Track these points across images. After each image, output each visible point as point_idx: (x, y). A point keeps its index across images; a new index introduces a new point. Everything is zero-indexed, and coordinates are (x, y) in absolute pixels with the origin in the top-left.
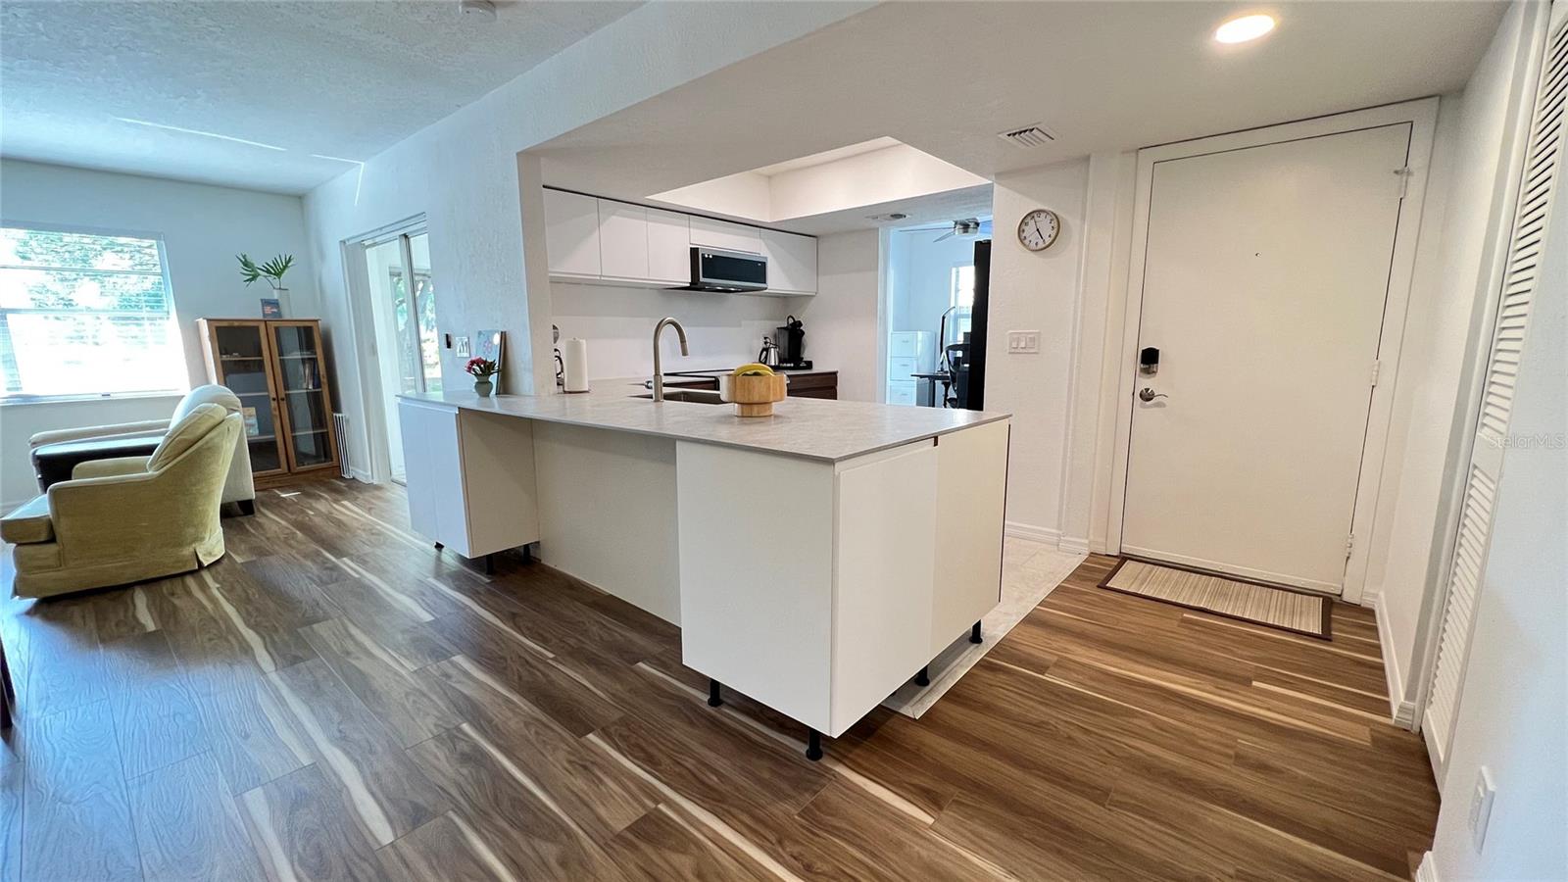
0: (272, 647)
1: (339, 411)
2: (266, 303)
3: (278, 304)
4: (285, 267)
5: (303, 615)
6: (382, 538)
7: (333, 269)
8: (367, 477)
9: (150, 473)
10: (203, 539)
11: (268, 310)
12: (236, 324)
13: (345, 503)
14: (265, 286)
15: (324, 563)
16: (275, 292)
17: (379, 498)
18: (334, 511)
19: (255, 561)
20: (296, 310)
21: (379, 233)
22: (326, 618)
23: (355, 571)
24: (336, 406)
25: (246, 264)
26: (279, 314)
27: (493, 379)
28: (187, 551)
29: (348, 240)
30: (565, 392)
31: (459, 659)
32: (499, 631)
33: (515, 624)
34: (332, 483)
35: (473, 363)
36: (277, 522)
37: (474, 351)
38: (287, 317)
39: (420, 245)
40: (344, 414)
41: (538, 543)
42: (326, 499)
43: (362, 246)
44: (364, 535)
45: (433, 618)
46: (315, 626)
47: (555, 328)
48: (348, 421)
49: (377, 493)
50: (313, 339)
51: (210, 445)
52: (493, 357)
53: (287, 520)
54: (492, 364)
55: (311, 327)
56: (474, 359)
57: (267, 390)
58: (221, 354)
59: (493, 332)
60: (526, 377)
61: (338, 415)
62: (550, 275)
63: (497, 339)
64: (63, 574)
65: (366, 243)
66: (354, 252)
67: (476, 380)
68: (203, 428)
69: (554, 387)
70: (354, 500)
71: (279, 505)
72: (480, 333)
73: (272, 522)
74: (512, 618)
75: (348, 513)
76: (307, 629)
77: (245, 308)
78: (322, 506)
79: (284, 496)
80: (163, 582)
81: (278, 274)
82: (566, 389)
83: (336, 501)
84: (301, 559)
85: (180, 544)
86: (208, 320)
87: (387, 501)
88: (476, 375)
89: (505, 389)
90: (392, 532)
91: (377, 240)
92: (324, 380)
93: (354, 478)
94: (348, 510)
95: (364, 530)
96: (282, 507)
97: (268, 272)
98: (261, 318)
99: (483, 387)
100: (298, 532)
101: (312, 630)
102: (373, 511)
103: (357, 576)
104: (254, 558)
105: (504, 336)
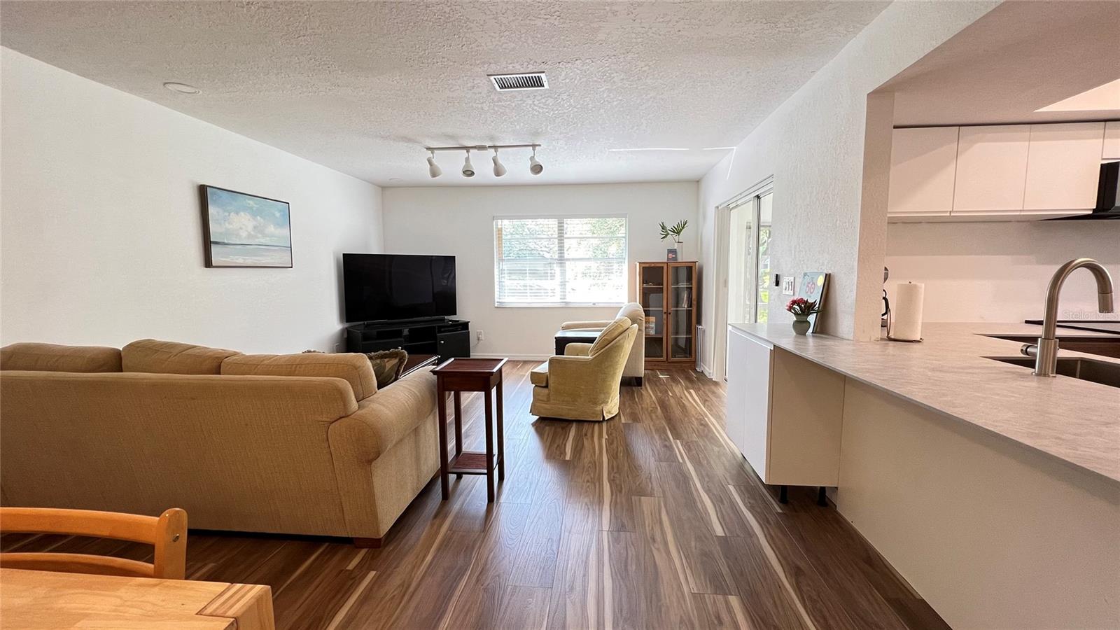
0: (614, 505)
1: (701, 325)
2: (670, 251)
3: (676, 252)
4: (683, 228)
5: (639, 485)
6: (706, 429)
7: (709, 229)
8: (710, 373)
9: (590, 357)
10: (608, 402)
11: (671, 256)
12: (653, 265)
13: (692, 391)
14: (671, 242)
15: (666, 440)
16: (676, 244)
17: (713, 393)
18: (683, 397)
19: (629, 424)
20: (685, 257)
21: (740, 197)
22: (651, 495)
23: (682, 455)
24: (699, 322)
25: (663, 228)
26: (675, 258)
27: (812, 318)
28: (599, 408)
29: (720, 205)
30: (890, 339)
31: (734, 601)
32: (780, 587)
33: (797, 584)
34: (688, 373)
35: (794, 302)
36: (651, 396)
37: (797, 290)
38: (680, 260)
39: (767, 202)
40: (703, 326)
41: (837, 488)
42: (682, 385)
43: (729, 209)
44: (695, 423)
45: (724, 535)
46: (642, 498)
47: (886, 269)
48: (704, 331)
49: (713, 387)
50: (692, 275)
51: (618, 344)
52: (814, 297)
53: (656, 396)
54: (813, 305)
55: (692, 267)
56: (795, 298)
57: (662, 307)
58: (643, 283)
59: (819, 274)
60: (846, 320)
61: (700, 327)
62: (889, 215)
63: (820, 281)
64: (547, 406)
65: (731, 206)
66: (724, 212)
67: (795, 319)
68: (616, 333)
69: (879, 333)
70: (697, 390)
71: (655, 382)
72: (805, 274)
73: (649, 395)
74: (796, 573)
75: (691, 400)
76: (637, 498)
77: (658, 256)
78: (677, 390)
79: (661, 376)
80: (585, 424)
81: (678, 233)
82: (892, 335)
83: (687, 389)
84: (653, 431)
85: (595, 403)
86: (640, 263)
87: (718, 397)
88: (796, 314)
89: (823, 329)
90: (714, 425)
91: (739, 202)
92: (694, 302)
93: (702, 372)
94: (692, 398)
95: (697, 419)
96: (657, 386)
97: (674, 232)
98: (666, 261)
99: (800, 326)
100: (659, 408)
101: (640, 500)
102: (707, 403)
103: (681, 461)
104: (630, 422)
105: (828, 278)
